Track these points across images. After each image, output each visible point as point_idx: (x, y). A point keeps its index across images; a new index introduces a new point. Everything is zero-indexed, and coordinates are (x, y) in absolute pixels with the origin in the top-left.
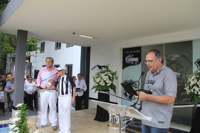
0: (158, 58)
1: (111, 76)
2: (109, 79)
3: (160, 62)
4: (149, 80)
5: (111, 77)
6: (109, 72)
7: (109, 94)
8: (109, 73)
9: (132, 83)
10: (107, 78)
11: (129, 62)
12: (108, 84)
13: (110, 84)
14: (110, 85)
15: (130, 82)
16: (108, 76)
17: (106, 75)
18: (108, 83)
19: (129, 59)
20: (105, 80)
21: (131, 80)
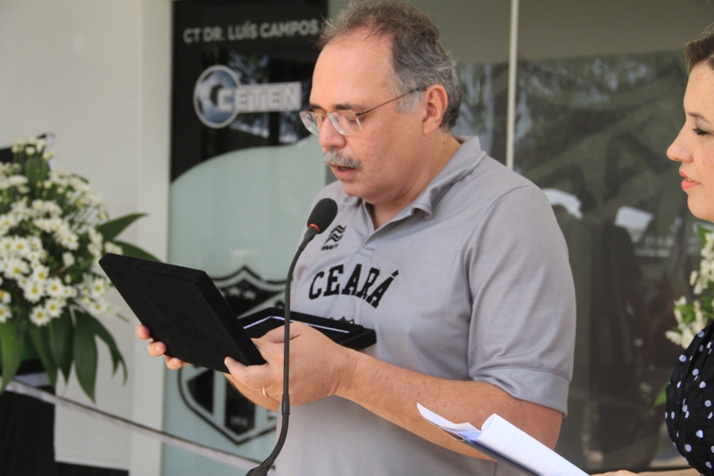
0: (414, 85)
1: (69, 239)
2: (45, 264)
3: (433, 123)
4: (340, 269)
5: (66, 250)
6: (52, 206)
7: (46, 397)
8: (48, 216)
9: (250, 295)
10: (25, 252)
11: (225, 116)
12: (37, 310)
13: (53, 310)
14: (56, 313)
15: (235, 292)
16: (37, 241)
17: (21, 230)
18: (37, 304)
19: (222, 94)
20: (10, 274)
21: (245, 269)
